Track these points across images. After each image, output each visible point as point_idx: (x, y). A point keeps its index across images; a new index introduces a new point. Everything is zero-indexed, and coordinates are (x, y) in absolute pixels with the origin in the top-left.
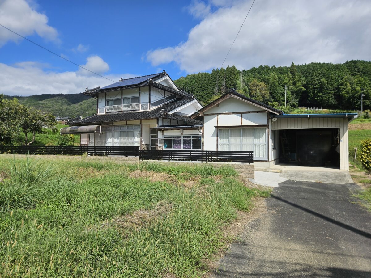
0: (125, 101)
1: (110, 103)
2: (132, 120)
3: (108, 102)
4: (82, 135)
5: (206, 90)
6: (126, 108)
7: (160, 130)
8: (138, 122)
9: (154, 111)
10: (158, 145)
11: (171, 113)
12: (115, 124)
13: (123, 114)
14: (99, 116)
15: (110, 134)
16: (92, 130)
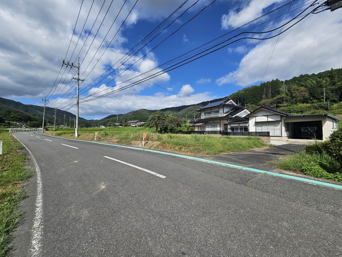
0: (213, 113)
1: (206, 114)
2: (216, 120)
3: (205, 114)
4: (195, 127)
5: (257, 96)
6: (213, 115)
7: (229, 124)
8: (219, 121)
9: (225, 116)
10: (228, 130)
11: (234, 116)
12: (209, 122)
13: (212, 118)
14: (202, 119)
15: (207, 126)
16: (201, 125)
